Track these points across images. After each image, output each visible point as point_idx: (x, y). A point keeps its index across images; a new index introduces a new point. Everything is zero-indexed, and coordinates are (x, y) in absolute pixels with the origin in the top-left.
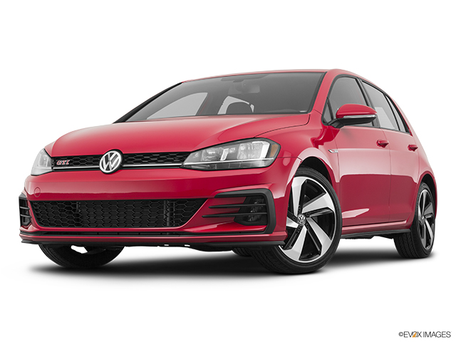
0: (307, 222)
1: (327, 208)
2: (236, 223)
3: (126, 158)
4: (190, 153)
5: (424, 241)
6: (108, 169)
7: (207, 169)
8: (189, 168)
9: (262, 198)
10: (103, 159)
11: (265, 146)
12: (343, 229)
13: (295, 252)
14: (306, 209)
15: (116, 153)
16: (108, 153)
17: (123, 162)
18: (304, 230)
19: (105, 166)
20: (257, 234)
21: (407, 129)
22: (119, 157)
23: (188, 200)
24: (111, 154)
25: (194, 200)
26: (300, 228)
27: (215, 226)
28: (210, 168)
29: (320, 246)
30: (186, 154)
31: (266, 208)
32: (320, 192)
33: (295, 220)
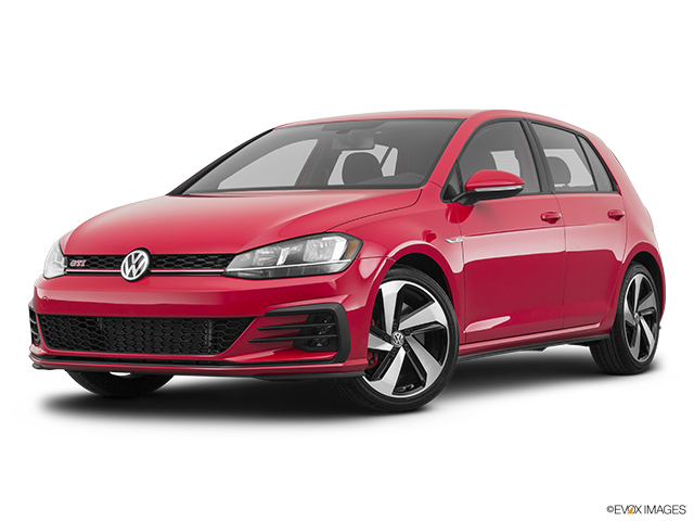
0: (406, 342)
1: (436, 322)
2: (296, 349)
3: (155, 261)
4: (235, 255)
5: (634, 351)
6: (131, 275)
7: (259, 277)
8: (233, 276)
9: (328, 315)
10: (126, 260)
11: (340, 244)
12: (461, 348)
13: (386, 384)
14: (405, 324)
15: (142, 253)
16: (133, 254)
17: (151, 265)
18: (402, 353)
19: (128, 272)
20: (324, 364)
21: (615, 187)
22: (146, 260)
23: (231, 319)
24: (136, 255)
25: (238, 319)
26: (396, 350)
27: (271, 353)
28: (264, 276)
29: (425, 375)
30: (230, 257)
31: (335, 329)
32: (426, 301)
33: (389, 340)
